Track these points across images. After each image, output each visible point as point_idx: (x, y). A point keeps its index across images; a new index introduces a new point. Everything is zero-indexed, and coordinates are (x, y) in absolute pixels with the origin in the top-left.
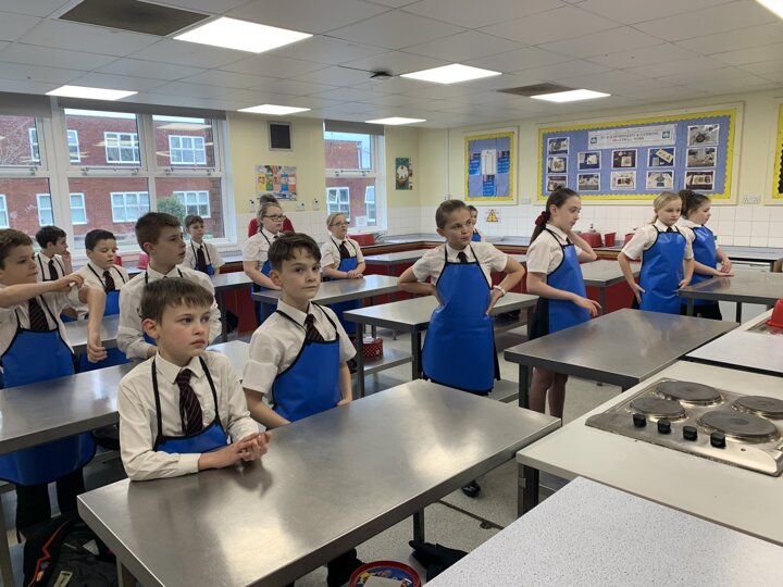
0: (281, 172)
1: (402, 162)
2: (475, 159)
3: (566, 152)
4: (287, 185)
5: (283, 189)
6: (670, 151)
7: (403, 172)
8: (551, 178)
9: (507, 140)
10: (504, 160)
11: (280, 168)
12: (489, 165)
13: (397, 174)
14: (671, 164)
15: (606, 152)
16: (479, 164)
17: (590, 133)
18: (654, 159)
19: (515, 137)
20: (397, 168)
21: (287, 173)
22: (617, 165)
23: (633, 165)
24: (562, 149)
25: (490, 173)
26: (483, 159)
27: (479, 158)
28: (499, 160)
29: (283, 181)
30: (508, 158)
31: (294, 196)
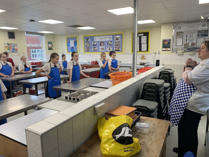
0: (12, 45)
1: (50, 43)
2: (69, 42)
3: (89, 41)
4: (14, 49)
6: (111, 42)
7: (50, 46)
8: (87, 48)
9: (76, 38)
10: (75, 43)
12: (72, 44)
14: (112, 45)
15: (98, 42)
16: (70, 44)
17: (94, 37)
18: (108, 44)
19: (78, 37)
20: (48, 44)
21: (14, 45)
22: (101, 45)
23: (104, 45)
24: (88, 41)
25: (72, 46)
26: (71, 43)
27: (70, 42)
28: (74, 43)
29: (13, 47)
30: (77, 42)
31: (17, 52)
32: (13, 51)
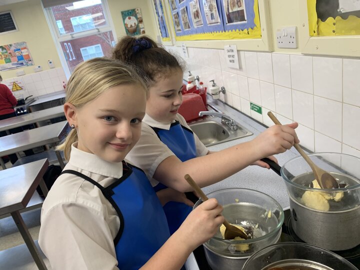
0: (13, 48)
1: (128, 14)
4: (22, 56)
5: (19, 60)
7: (132, 22)
11: (11, 45)
13: (126, 25)
20: (124, 19)
21: (19, 47)
29: (17, 54)
31: (30, 62)
32: (20, 62)
